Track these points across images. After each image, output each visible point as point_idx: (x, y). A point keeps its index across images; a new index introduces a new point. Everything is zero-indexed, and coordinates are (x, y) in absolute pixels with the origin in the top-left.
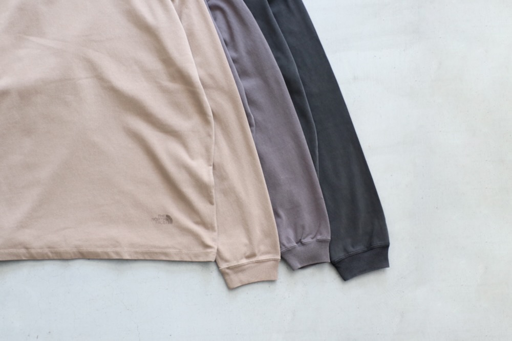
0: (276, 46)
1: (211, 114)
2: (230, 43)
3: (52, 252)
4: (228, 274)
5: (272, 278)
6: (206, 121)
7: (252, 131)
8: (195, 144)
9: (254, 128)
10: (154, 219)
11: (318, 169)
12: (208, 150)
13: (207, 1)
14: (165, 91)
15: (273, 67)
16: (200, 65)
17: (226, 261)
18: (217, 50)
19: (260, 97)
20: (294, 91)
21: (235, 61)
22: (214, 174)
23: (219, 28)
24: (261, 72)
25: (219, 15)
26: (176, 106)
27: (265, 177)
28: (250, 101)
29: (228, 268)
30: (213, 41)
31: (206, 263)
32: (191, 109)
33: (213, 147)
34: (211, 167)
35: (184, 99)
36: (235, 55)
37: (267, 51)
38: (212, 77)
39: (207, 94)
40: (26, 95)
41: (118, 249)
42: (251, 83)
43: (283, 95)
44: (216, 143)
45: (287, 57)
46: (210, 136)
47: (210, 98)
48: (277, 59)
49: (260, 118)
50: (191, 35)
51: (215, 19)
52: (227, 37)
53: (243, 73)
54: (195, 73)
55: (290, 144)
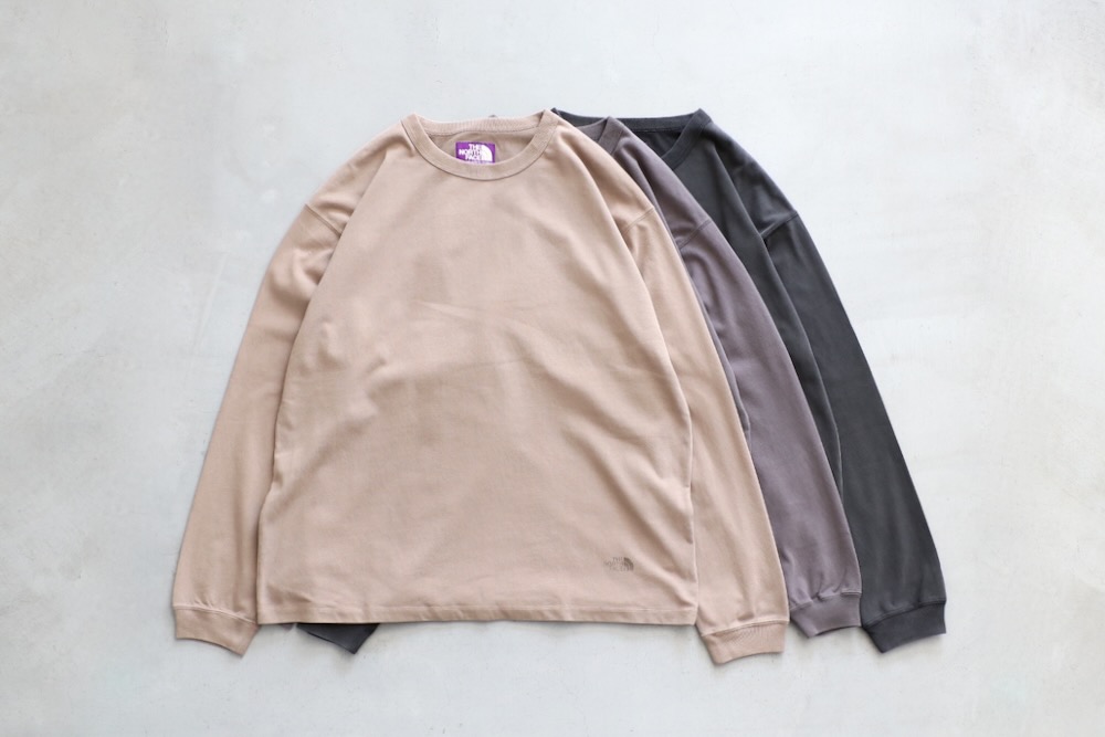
0: (780, 313)
1: (688, 412)
2: (714, 309)
3: (463, 611)
4: (713, 643)
5: (777, 650)
6: (681, 422)
7: (746, 436)
8: (665, 456)
9: (749, 432)
10: (607, 564)
11: (842, 489)
12: (683, 463)
13: (680, 249)
14: (621, 379)
15: (775, 343)
16: (671, 342)
17: (711, 624)
18: (695, 321)
19: (757, 386)
20: (806, 378)
21: (721, 334)
22: (692, 498)
23: (697, 287)
24: (758, 351)
25: (697, 269)
26: (637, 401)
27: (766, 502)
28: (744, 393)
29: (714, 635)
30: (689, 307)
31: (681, 628)
32: (659, 405)
33: (691, 459)
34: (688, 489)
35: (649, 390)
36: (720, 326)
37: (766, 320)
38: (688, 358)
39: (680, 382)
40: (427, 386)
41: (557, 607)
42: (745, 367)
43: (790, 384)
44: (695, 454)
45: (795, 329)
46: (685, 443)
47: (685, 389)
48: (781, 331)
49: (757, 417)
50: (658, 298)
51: (691, 274)
52: (708, 299)
53: (732, 352)
54: (665, 354)
55: (801, 454)
